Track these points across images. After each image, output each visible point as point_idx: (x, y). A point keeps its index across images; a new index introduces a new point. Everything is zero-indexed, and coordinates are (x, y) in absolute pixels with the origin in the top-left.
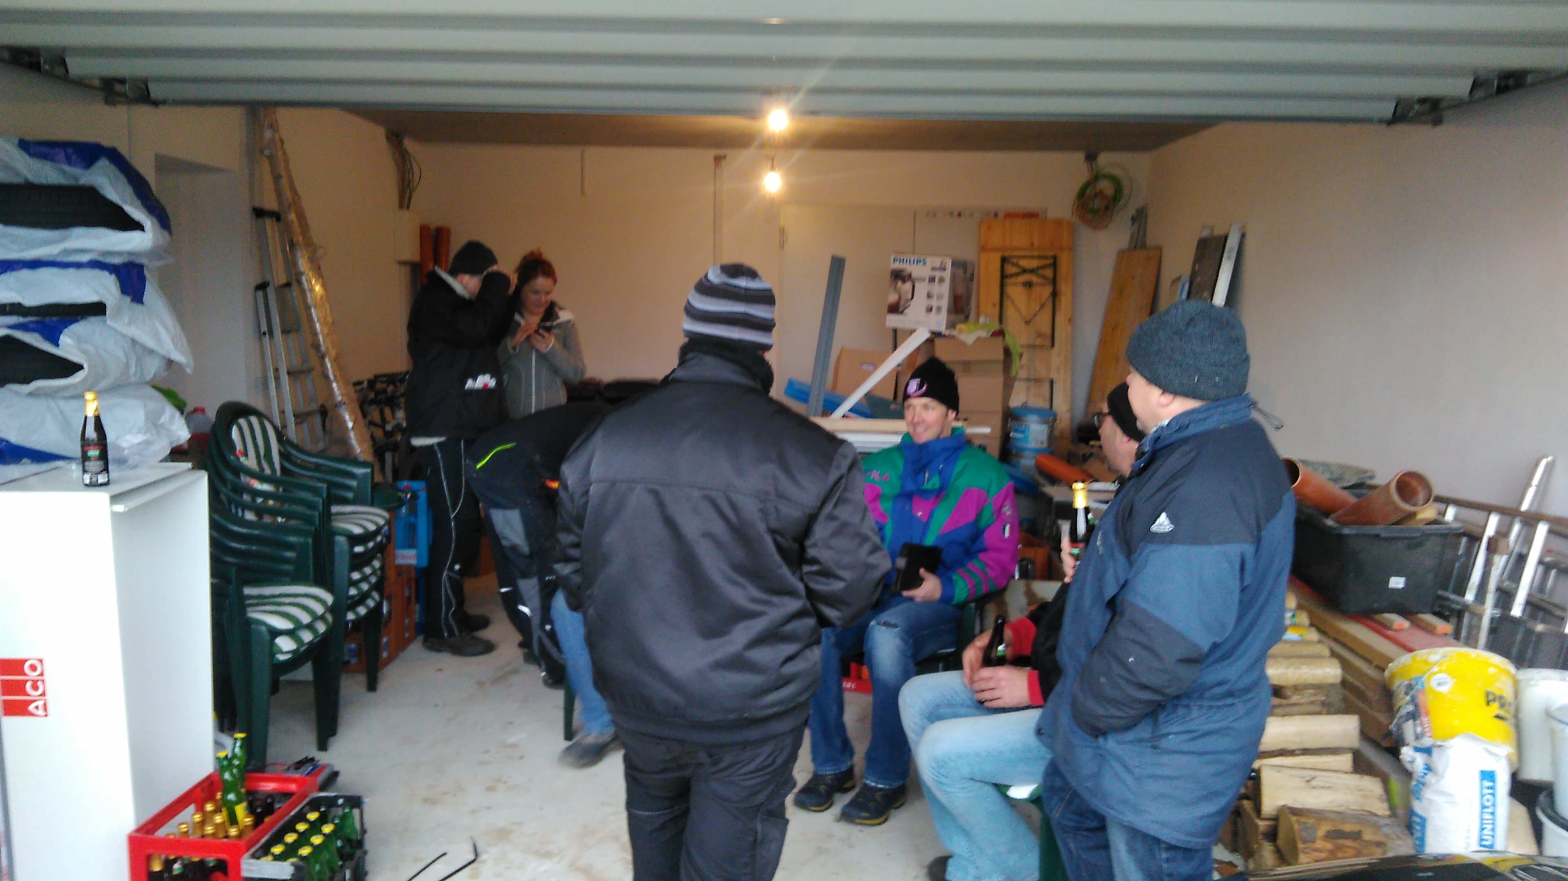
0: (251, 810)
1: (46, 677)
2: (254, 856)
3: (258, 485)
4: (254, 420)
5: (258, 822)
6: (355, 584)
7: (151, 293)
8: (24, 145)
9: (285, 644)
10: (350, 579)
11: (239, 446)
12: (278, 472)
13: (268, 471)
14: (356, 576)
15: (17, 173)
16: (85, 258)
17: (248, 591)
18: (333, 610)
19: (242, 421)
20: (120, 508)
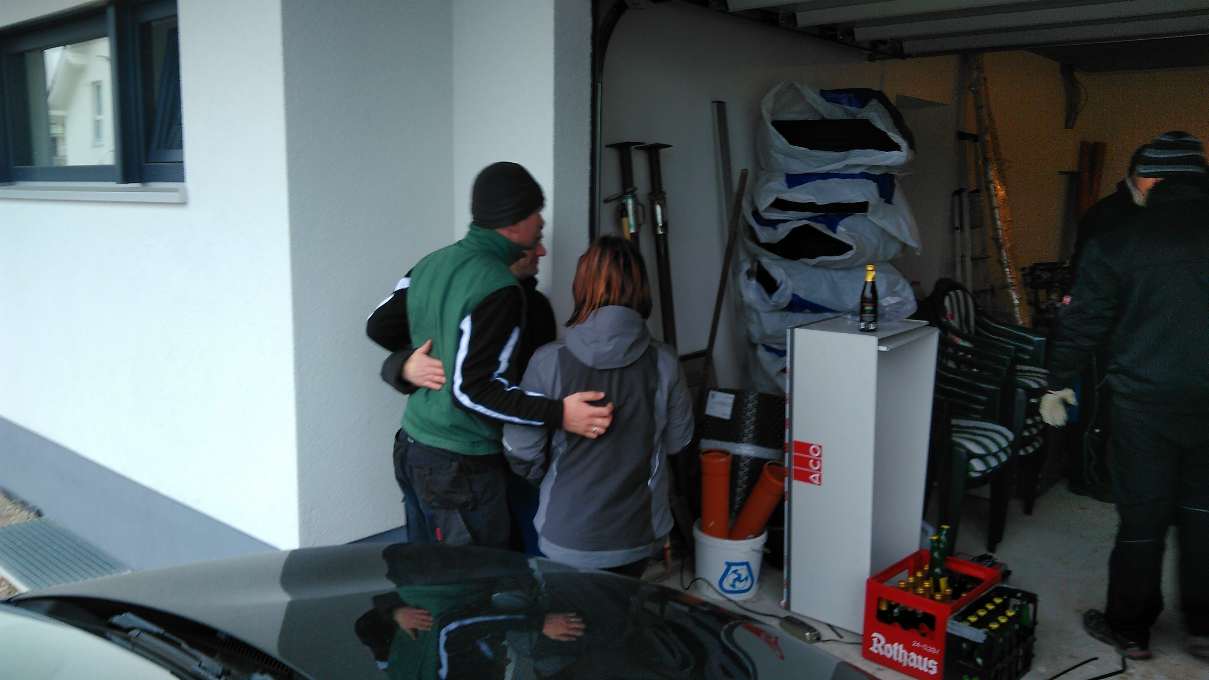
0: (950, 585)
1: (823, 458)
2: (956, 619)
3: (961, 343)
4: (959, 292)
5: (956, 595)
6: (1028, 427)
7: (898, 196)
8: (824, 94)
9: (978, 465)
10: (1025, 423)
11: (949, 312)
12: (973, 333)
13: (966, 331)
14: (1029, 422)
15: (817, 112)
16: (857, 171)
17: (954, 422)
18: (1011, 445)
19: (952, 293)
20: (884, 349)
